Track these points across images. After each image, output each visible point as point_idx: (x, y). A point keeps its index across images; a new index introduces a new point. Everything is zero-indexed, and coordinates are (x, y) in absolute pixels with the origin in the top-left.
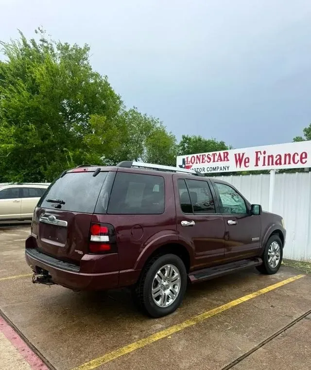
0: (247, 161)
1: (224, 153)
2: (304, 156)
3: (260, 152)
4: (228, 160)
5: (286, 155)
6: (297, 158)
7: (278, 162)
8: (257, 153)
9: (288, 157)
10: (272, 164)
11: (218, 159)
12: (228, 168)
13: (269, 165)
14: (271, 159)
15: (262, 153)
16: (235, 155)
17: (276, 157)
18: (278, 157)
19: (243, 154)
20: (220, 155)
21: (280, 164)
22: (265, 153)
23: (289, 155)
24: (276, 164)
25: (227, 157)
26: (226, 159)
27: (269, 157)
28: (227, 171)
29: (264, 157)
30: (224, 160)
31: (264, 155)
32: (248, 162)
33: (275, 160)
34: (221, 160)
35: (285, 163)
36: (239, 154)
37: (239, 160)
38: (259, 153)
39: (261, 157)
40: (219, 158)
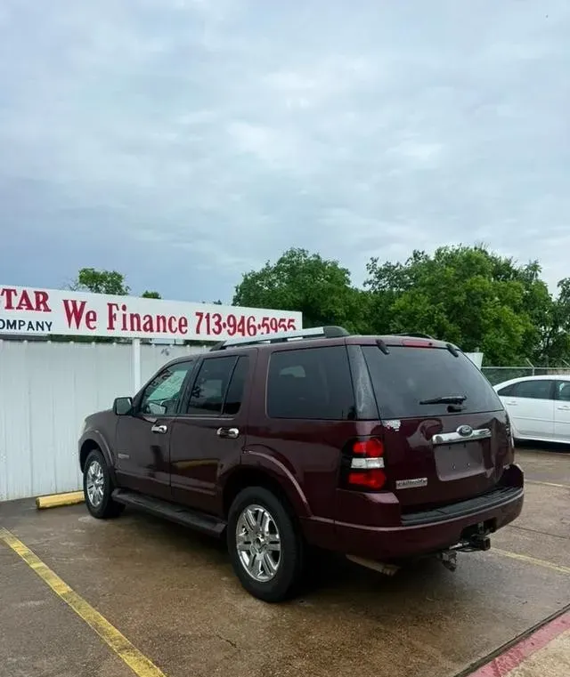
0: (91, 316)
1: (37, 293)
2: (183, 323)
3: (116, 305)
4: (47, 310)
5: (158, 318)
6: (175, 325)
7: (148, 326)
8: (110, 306)
9: (161, 320)
10: (139, 329)
11: (20, 304)
12: (49, 326)
13: (132, 329)
14: (135, 320)
15: (120, 308)
16: (66, 302)
17: (144, 319)
18: (147, 319)
19: (83, 304)
20: (25, 295)
21: (151, 330)
22: (124, 308)
23: (164, 318)
24: (145, 329)
25: (44, 302)
26: (42, 306)
27: (132, 316)
28: (46, 332)
29: (124, 316)
30: (38, 308)
31: (124, 312)
32: (95, 319)
33: (143, 323)
34: (30, 307)
35: (158, 330)
36: (74, 303)
37: (75, 313)
38: (114, 307)
39: (119, 314)
40: (24, 302)
